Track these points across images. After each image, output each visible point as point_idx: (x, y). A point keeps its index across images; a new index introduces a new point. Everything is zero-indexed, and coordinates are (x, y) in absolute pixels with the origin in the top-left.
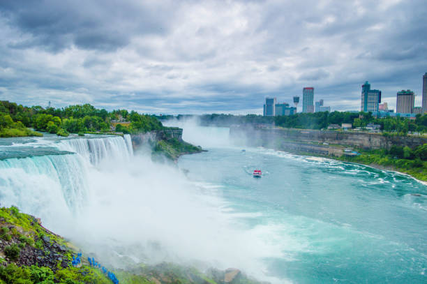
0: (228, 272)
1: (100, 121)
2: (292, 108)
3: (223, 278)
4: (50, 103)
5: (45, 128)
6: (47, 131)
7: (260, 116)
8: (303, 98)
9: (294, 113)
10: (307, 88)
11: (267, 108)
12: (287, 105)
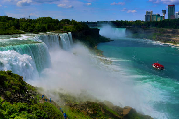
0: (125, 108)
1: (55, 25)
2: (161, 16)
3: (123, 112)
4: (29, 16)
5: (27, 30)
6: (27, 31)
7: (143, 21)
8: (169, 11)
9: (163, 19)
10: (170, 5)
11: (147, 17)
12: (159, 15)
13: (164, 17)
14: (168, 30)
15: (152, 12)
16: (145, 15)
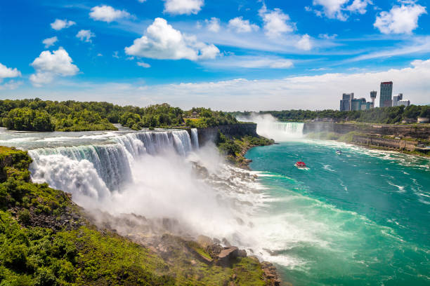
0: (225, 248)
1: (173, 117)
2: (368, 103)
7: (336, 111)
8: (381, 93)
9: (371, 108)
10: (385, 83)
11: (343, 103)
12: (364, 100)
13: (372, 103)
14: (374, 126)
15: (353, 94)
16: (341, 101)
